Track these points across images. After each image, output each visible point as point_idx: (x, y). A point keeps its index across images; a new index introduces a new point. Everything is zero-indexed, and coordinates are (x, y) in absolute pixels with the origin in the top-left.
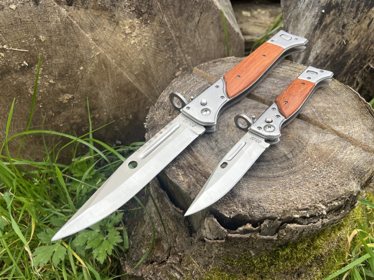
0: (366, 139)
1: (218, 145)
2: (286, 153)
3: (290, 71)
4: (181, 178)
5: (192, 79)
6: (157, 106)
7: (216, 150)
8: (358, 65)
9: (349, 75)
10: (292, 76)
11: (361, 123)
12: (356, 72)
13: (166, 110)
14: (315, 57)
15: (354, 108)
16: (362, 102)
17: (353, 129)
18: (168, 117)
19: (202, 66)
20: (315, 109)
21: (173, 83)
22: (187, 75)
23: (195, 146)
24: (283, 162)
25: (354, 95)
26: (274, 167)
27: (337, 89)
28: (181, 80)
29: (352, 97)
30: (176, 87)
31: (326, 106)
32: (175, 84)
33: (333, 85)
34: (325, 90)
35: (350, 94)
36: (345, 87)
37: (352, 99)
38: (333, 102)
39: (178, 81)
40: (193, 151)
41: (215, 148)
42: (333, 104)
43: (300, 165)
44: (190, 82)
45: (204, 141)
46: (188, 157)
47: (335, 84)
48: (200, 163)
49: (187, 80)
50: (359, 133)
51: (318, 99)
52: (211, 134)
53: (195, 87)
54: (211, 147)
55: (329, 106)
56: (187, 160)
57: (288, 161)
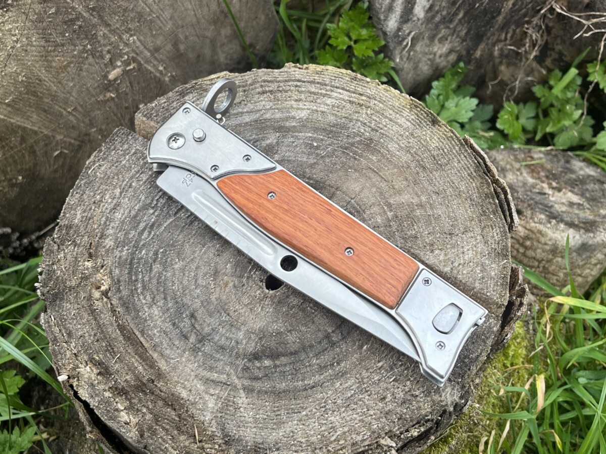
0: (483, 278)
1: (196, 326)
2: (330, 331)
3: (348, 105)
4: (124, 417)
5: (133, 151)
6: (58, 238)
7: (193, 339)
8: (530, 6)
9: (513, 27)
10: (351, 120)
11: (478, 237)
12: (527, 19)
13: (79, 246)
14: (428, 6)
15: (470, 199)
16: (489, 180)
17: (461, 255)
18: (86, 263)
19: (153, 108)
20: (391, 211)
21: (90, 168)
22: (119, 140)
23: (149, 336)
24: (323, 351)
25: (475, 163)
26: (306, 367)
27: (443, 150)
28: (108, 155)
29: (470, 170)
30: (97, 180)
31: (415, 201)
32: (94, 169)
33: (435, 138)
34: (417, 155)
35: (466, 162)
36: (460, 141)
37: (469, 175)
38: (430, 188)
39: (101, 160)
40: (144, 346)
41: (191, 335)
42: (429, 194)
43: (355, 355)
44: (129, 160)
45: (168, 320)
46: (136, 365)
47: (439, 134)
48: (160, 375)
49: (121, 155)
50: (471, 264)
51: (400, 182)
52: (182, 300)
53: (141, 174)
54: (182, 332)
55: (421, 200)
56: (133, 373)
57: (332, 349)
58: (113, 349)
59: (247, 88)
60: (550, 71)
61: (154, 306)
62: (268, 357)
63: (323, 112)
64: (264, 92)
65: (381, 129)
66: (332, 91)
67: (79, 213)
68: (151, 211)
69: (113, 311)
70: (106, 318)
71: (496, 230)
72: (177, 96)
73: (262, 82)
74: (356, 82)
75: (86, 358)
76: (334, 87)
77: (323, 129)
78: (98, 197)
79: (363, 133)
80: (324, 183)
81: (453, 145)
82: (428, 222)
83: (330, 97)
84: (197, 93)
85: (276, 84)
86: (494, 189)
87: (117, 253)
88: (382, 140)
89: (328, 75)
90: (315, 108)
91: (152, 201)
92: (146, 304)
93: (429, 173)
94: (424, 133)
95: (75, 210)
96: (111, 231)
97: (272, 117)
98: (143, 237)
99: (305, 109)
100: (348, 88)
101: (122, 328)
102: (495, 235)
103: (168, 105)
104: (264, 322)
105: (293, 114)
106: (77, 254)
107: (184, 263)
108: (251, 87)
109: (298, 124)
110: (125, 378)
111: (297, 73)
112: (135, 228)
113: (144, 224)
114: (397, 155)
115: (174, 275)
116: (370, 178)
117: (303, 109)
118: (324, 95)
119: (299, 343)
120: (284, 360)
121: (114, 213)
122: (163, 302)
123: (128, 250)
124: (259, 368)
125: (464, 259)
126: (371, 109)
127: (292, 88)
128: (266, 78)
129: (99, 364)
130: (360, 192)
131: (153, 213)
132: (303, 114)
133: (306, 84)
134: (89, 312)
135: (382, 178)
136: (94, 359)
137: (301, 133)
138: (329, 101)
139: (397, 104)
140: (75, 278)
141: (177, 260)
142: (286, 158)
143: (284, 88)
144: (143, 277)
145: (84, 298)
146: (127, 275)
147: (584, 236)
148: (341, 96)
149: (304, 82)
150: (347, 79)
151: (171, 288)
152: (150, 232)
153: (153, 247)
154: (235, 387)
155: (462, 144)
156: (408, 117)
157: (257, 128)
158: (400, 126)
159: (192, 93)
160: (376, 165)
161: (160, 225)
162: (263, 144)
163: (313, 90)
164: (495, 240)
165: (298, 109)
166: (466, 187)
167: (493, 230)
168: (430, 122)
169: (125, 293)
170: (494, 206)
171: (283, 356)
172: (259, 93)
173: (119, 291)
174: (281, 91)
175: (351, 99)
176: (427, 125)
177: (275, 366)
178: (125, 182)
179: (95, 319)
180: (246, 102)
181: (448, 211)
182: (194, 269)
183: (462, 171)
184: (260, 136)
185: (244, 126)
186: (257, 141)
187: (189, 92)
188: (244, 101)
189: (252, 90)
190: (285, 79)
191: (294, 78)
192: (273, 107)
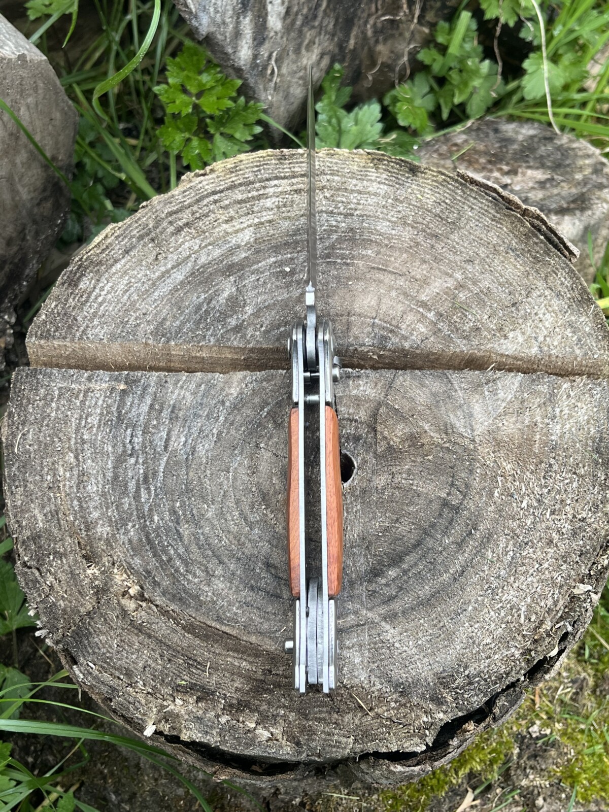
0: (580, 340)
1: (281, 575)
2: (444, 495)
3: (296, 197)
4: (263, 734)
5: (57, 392)
6: (31, 559)
7: (285, 593)
11: (547, 293)
13: (65, 555)
15: (511, 249)
16: (519, 215)
17: (540, 325)
18: (89, 572)
19: (45, 322)
20: (430, 310)
21: (12, 446)
22: (27, 387)
23: (230, 619)
24: (450, 524)
25: (491, 202)
26: (441, 552)
27: (444, 202)
28: (25, 416)
29: (490, 213)
30: (32, 455)
31: (451, 283)
32: (19, 444)
33: (426, 190)
34: (418, 223)
35: (480, 205)
36: (457, 181)
37: (493, 220)
38: (458, 258)
39: (21, 427)
40: (231, 635)
41: (281, 590)
42: (462, 268)
43: (490, 509)
44: (58, 407)
45: (241, 587)
46: (236, 663)
47: (428, 184)
48: (273, 659)
49: (44, 407)
50: (557, 330)
51: (418, 268)
52: (243, 553)
53: (86, 418)
54: (268, 593)
55: (456, 280)
56: (240, 675)
57: (459, 516)
58: (196, 660)
59: (153, 235)
60: (433, 26)
61: (213, 579)
62: (389, 565)
63: (270, 221)
64: (179, 230)
65: (356, 210)
66: (264, 187)
67: (36, 512)
68: (133, 461)
69: (165, 613)
70: (162, 627)
71: (562, 274)
72: (67, 288)
73: (167, 217)
74: (287, 162)
75: (168, 690)
76: (264, 181)
77: (285, 244)
78: (49, 477)
79: (337, 227)
80: (329, 315)
81: (452, 190)
82: (482, 304)
83: (266, 196)
84: (91, 272)
85: (187, 211)
86: (530, 224)
87: (122, 538)
88: (364, 224)
89: (247, 168)
90: (257, 220)
91: (124, 446)
92: (201, 581)
93: (445, 240)
94: (410, 190)
95: (28, 511)
96: (96, 514)
97: (210, 258)
98: (143, 500)
99: (245, 228)
100: (282, 175)
101: (189, 628)
102: (563, 279)
103: (63, 308)
104: (359, 526)
105: (234, 242)
106: (69, 567)
107: (218, 506)
108: (158, 230)
109: (249, 252)
110: (233, 688)
111: (205, 183)
112: (125, 493)
113: (134, 482)
114: (395, 235)
115: (213, 527)
116: (381, 282)
117: (242, 230)
118: (259, 198)
119: (415, 529)
120: (410, 559)
121: (84, 488)
122: (220, 568)
123: (134, 526)
124: (387, 585)
125: (546, 328)
126: (328, 189)
127: (212, 207)
128: (170, 210)
129: (190, 689)
130: (379, 304)
131: (137, 462)
132: (247, 236)
133: (226, 193)
134: (136, 631)
135: (395, 273)
136: (179, 685)
137: (260, 262)
138: (269, 203)
139: (356, 168)
140: (88, 598)
141: (206, 506)
142: (261, 305)
143: (201, 211)
144: (176, 551)
145: (117, 617)
146: (154, 559)
147: (583, 218)
148: (280, 189)
149: (222, 192)
150: (273, 162)
151: (219, 545)
152: (148, 489)
153: (164, 505)
154: (373, 622)
155: (461, 184)
156: (378, 180)
157: (201, 283)
158: (376, 194)
159: (84, 275)
160: (377, 260)
161: (155, 473)
162: (221, 301)
163: (240, 197)
164: (567, 287)
165: (237, 232)
167: (557, 276)
168: (408, 173)
169: (166, 582)
170: (542, 245)
171: (407, 554)
172: (173, 234)
173: (156, 584)
174: (199, 218)
175: (295, 187)
176: (408, 178)
177: (405, 572)
178: (73, 441)
179: (150, 636)
180: (164, 255)
181: (495, 277)
182: (235, 506)
183: (482, 218)
184: (210, 292)
185: (181, 288)
186: (211, 300)
187: (80, 277)
188: (160, 254)
189: (161, 235)
190: (194, 199)
191: (206, 193)
192: (203, 245)
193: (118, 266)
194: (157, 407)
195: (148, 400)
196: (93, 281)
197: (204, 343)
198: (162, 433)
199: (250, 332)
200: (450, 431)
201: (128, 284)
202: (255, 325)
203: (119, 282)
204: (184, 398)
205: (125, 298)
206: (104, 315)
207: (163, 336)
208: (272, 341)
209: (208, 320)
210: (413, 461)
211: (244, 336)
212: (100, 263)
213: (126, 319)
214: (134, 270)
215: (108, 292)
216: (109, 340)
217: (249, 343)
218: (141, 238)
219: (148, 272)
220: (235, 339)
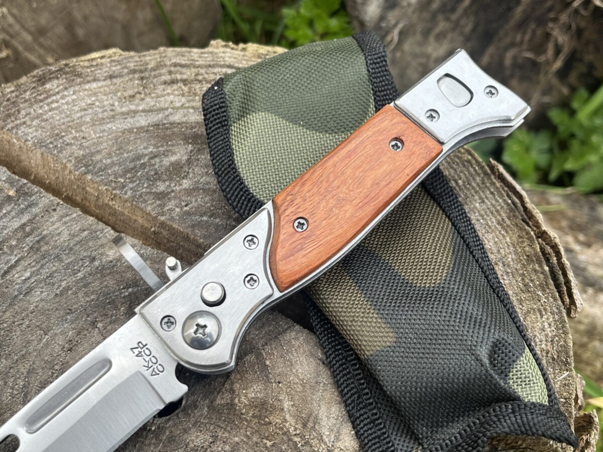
9: (533, 26)
12: (552, 15)
15: (503, 263)
16: (532, 233)
25: (508, 205)
29: (500, 215)
35: (494, 202)
36: (482, 168)
37: (499, 224)
59: (147, 74)
60: (573, 90)
64: (173, 82)
71: (548, 319)
72: (34, 82)
73: (171, 66)
81: (472, 175)
84: (66, 79)
85: (193, 70)
86: (541, 248)
97: (184, 120)
102: (546, 325)
103: (17, 96)
108: (153, 73)
111: (228, 55)
128: (178, 61)
142: (201, 186)
143: (206, 76)
155: (485, 173)
157: (158, 136)
159: (57, 78)
162: (164, 163)
164: (547, 335)
166: (496, 243)
167: (542, 317)
170: (542, 276)
172: (165, 83)
174: (200, 81)
180: (143, 96)
182: (25, 374)
183: (488, 216)
184: (160, 149)
185: (136, 133)
186: (156, 157)
187: (53, 78)
188: (140, 93)
189: (154, 78)
190: (208, 63)
191: (223, 63)
192: (187, 105)
193: (94, 85)
194: (28, 229)
195: (25, 218)
196: (61, 87)
197: (118, 192)
198: (13, 257)
199: (171, 204)
200: (310, 425)
201: (90, 104)
202: (181, 200)
203: (84, 99)
204: (59, 234)
205: (79, 115)
206: (47, 120)
207: (85, 165)
208: (187, 225)
209: (139, 173)
210: (248, 437)
211: (162, 206)
212: (79, 75)
213: (63, 134)
214: (105, 95)
215: (67, 103)
216: (34, 144)
217: (162, 215)
218: (134, 72)
219: (116, 104)
220: (152, 204)
